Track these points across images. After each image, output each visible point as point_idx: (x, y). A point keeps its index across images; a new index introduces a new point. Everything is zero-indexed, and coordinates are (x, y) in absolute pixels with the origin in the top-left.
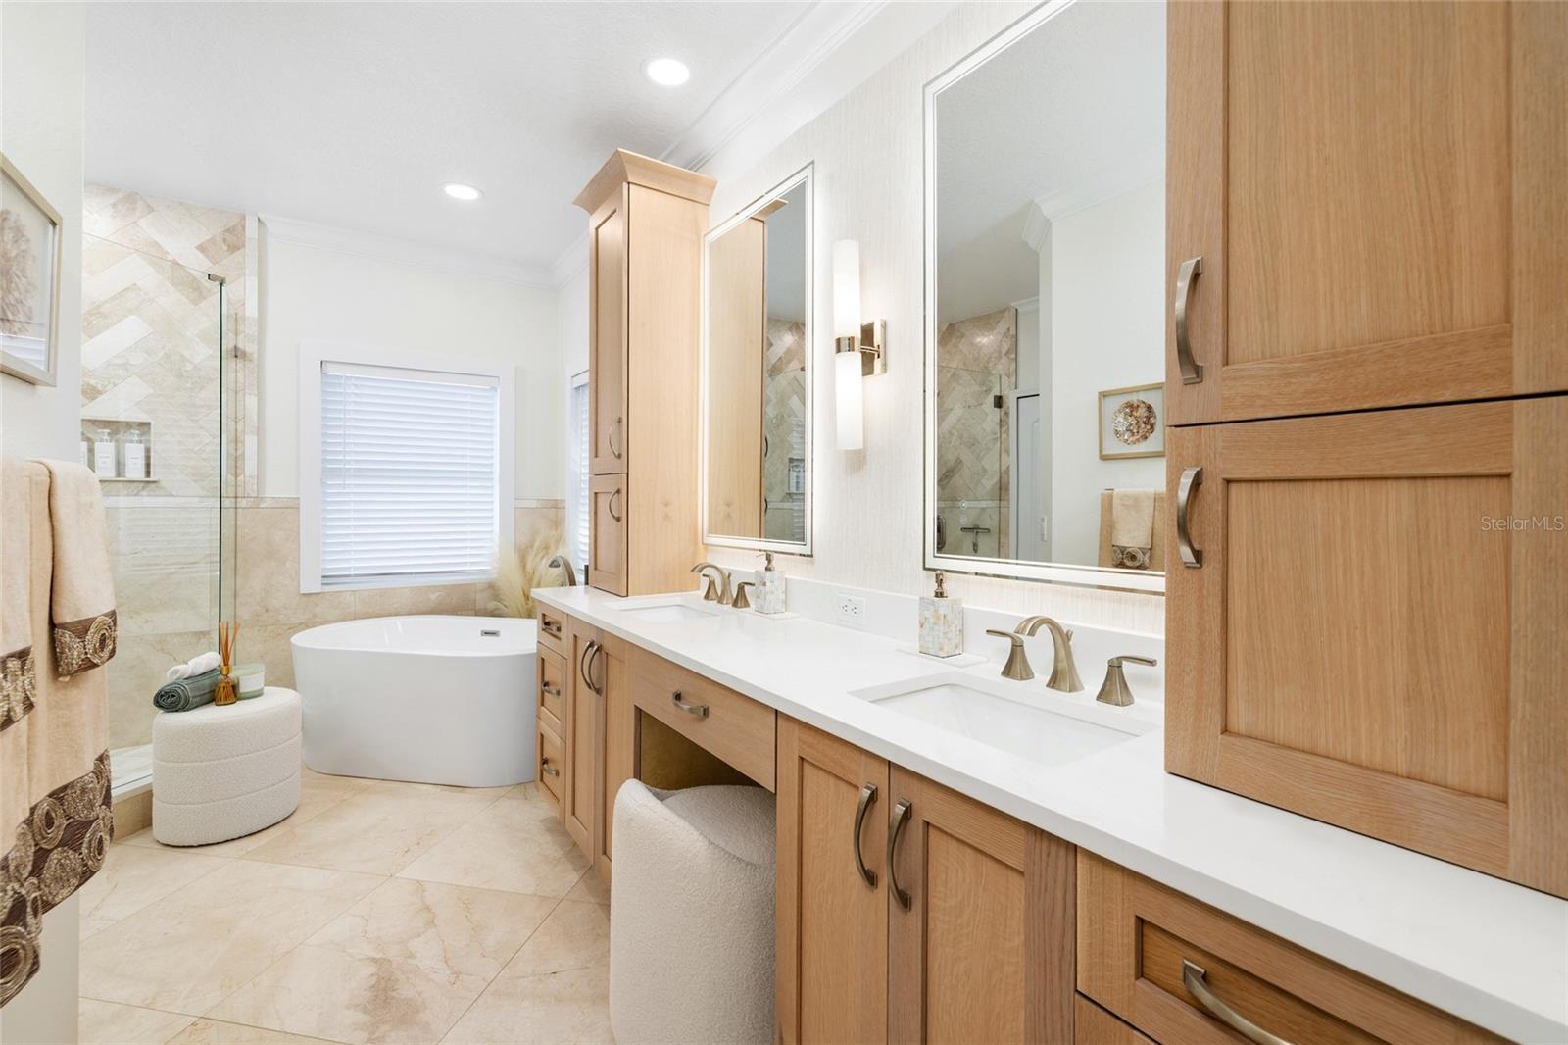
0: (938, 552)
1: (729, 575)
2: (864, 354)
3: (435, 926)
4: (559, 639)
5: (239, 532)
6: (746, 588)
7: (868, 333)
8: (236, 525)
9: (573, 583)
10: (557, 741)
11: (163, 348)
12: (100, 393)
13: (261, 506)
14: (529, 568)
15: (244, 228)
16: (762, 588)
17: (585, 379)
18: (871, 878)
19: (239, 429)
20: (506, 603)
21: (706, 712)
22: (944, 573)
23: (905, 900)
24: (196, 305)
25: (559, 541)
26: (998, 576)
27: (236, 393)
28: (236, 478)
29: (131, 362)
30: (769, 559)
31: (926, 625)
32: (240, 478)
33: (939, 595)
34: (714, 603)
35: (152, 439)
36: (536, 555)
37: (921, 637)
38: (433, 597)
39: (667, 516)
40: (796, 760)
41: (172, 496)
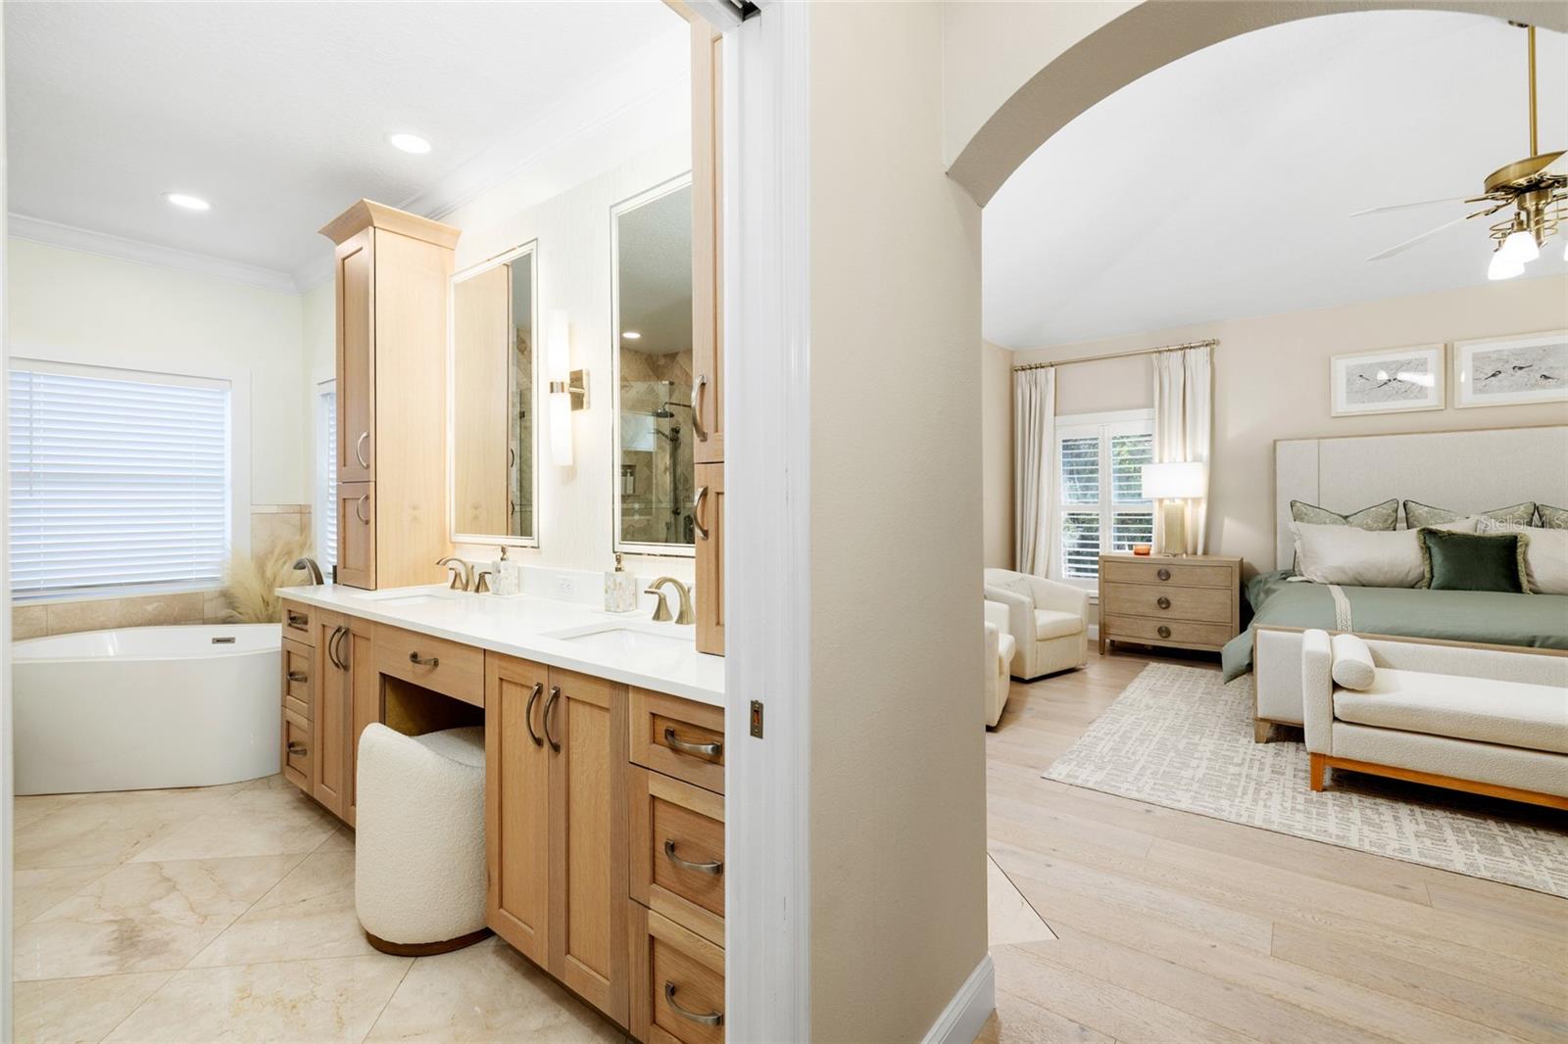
0: (623, 540)
1: (473, 567)
2: (573, 395)
3: (178, 890)
4: (306, 631)
6: (487, 576)
7: (577, 379)
9: (320, 581)
10: (304, 722)
14: (269, 574)
16: (498, 575)
17: (332, 387)
18: (539, 742)
20: (240, 610)
21: (436, 663)
22: (623, 555)
23: (556, 748)
25: (304, 545)
26: (666, 556)
30: (503, 550)
31: (609, 591)
33: (618, 570)
34: (459, 592)
36: (277, 561)
37: (606, 600)
38: (150, 608)
39: (415, 519)
40: (497, 680)
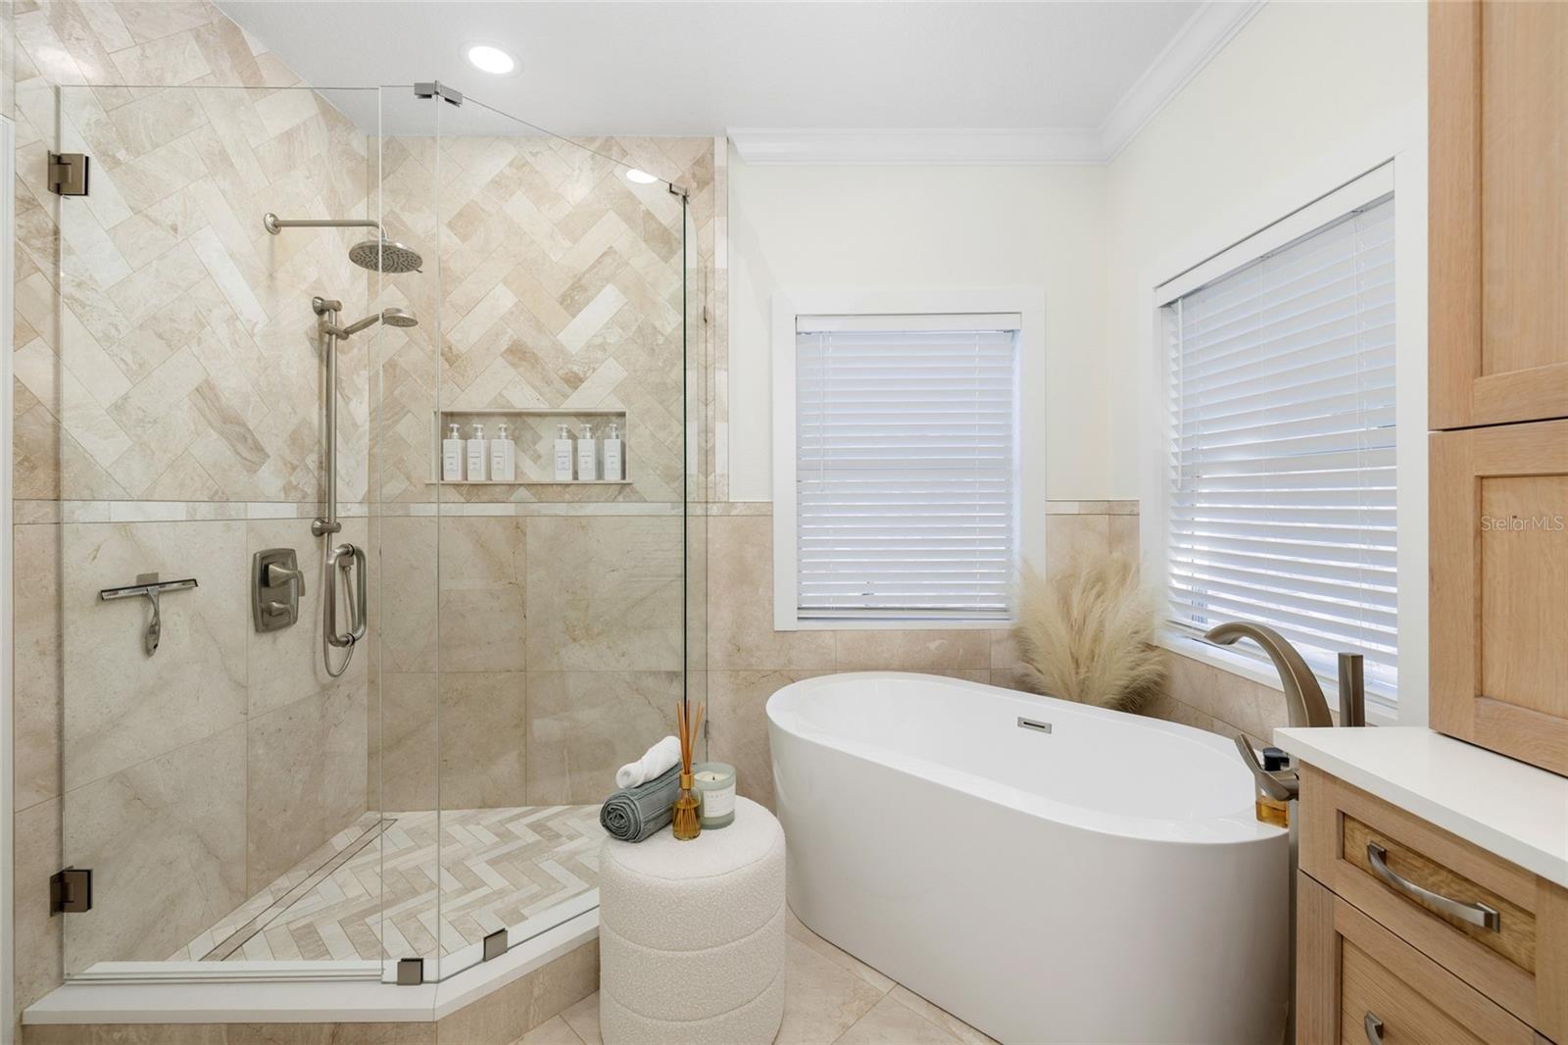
5: (710, 547)
8: (707, 539)
11: (636, 320)
12: (582, 381)
13: (732, 514)
15: (713, 155)
19: (710, 413)
24: (667, 262)
27: (706, 368)
28: (707, 478)
29: (609, 341)
32: (711, 478)
35: (627, 432)
41: (646, 501)
